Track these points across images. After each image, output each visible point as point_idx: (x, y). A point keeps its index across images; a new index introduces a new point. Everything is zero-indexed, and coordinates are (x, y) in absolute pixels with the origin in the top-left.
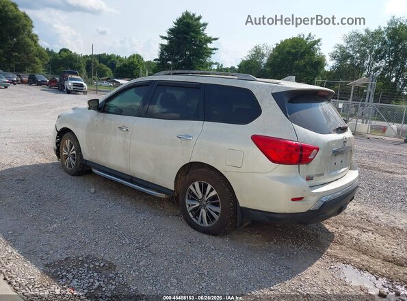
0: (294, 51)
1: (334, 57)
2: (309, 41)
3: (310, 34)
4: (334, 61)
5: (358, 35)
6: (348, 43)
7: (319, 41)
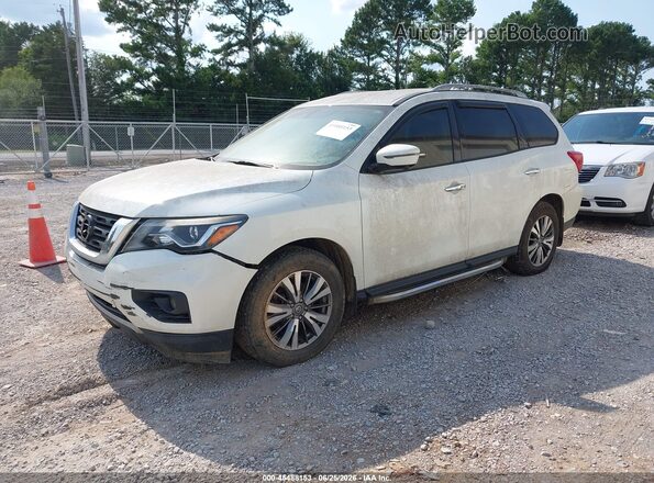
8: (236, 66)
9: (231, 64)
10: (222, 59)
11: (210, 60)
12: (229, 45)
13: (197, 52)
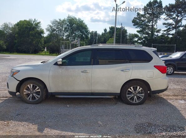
0: (29, 27)
1: (48, 30)
2: (35, 22)
3: (35, 19)
4: (48, 32)
5: (57, 21)
6: (53, 24)
7: (40, 22)
8: (170, 35)
9: (169, 34)
10: (166, 33)
11: (162, 33)
12: (169, 29)
13: (158, 31)
